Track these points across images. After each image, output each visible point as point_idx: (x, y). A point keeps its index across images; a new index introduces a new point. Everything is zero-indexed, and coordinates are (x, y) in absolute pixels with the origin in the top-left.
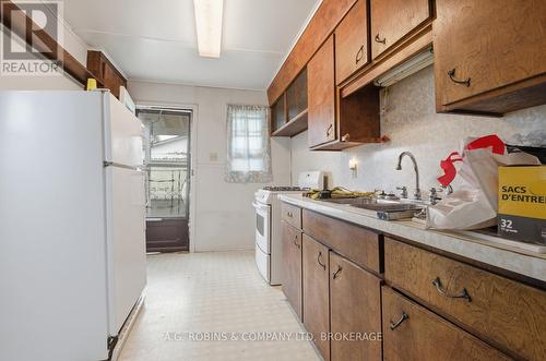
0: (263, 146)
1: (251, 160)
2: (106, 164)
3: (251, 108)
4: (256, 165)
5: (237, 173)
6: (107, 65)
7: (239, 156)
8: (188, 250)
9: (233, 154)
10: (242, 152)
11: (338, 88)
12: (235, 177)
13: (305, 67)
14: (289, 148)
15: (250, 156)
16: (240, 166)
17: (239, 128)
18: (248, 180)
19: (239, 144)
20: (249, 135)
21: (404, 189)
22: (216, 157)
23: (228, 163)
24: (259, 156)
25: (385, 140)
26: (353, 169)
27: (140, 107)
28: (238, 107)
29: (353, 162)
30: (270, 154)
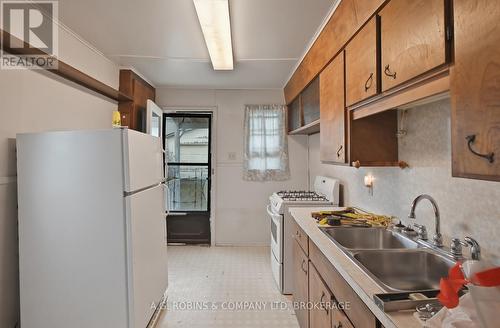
0: (280, 145)
1: (268, 159)
2: (125, 194)
3: (268, 107)
4: (273, 164)
5: (255, 171)
6: (136, 81)
7: (257, 155)
8: (209, 243)
9: (251, 153)
10: (259, 151)
11: (349, 110)
12: (252, 175)
13: (318, 76)
14: (307, 146)
15: (267, 155)
16: (258, 164)
17: (256, 127)
18: (264, 179)
19: (256, 143)
20: (266, 134)
21: (423, 229)
22: (234, 156)
23: (246, 163)
24: (276, 155)
25: (403, 165)
26: (368, 186)
27: (167, 112)
28: (256, 107)
29: (369, 179)
30: (287, 153)
